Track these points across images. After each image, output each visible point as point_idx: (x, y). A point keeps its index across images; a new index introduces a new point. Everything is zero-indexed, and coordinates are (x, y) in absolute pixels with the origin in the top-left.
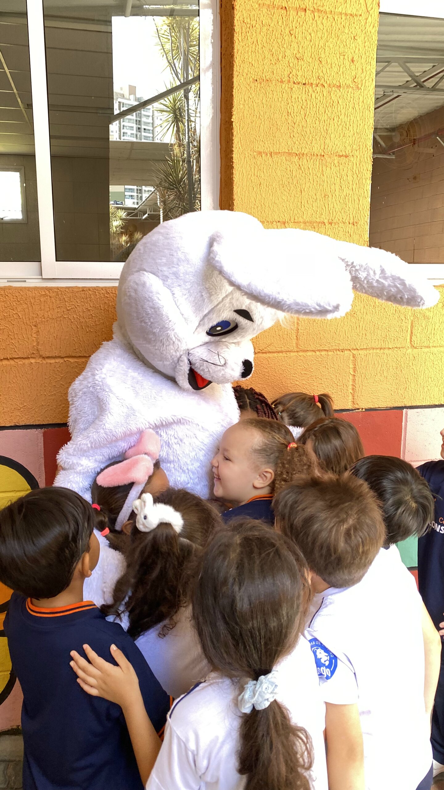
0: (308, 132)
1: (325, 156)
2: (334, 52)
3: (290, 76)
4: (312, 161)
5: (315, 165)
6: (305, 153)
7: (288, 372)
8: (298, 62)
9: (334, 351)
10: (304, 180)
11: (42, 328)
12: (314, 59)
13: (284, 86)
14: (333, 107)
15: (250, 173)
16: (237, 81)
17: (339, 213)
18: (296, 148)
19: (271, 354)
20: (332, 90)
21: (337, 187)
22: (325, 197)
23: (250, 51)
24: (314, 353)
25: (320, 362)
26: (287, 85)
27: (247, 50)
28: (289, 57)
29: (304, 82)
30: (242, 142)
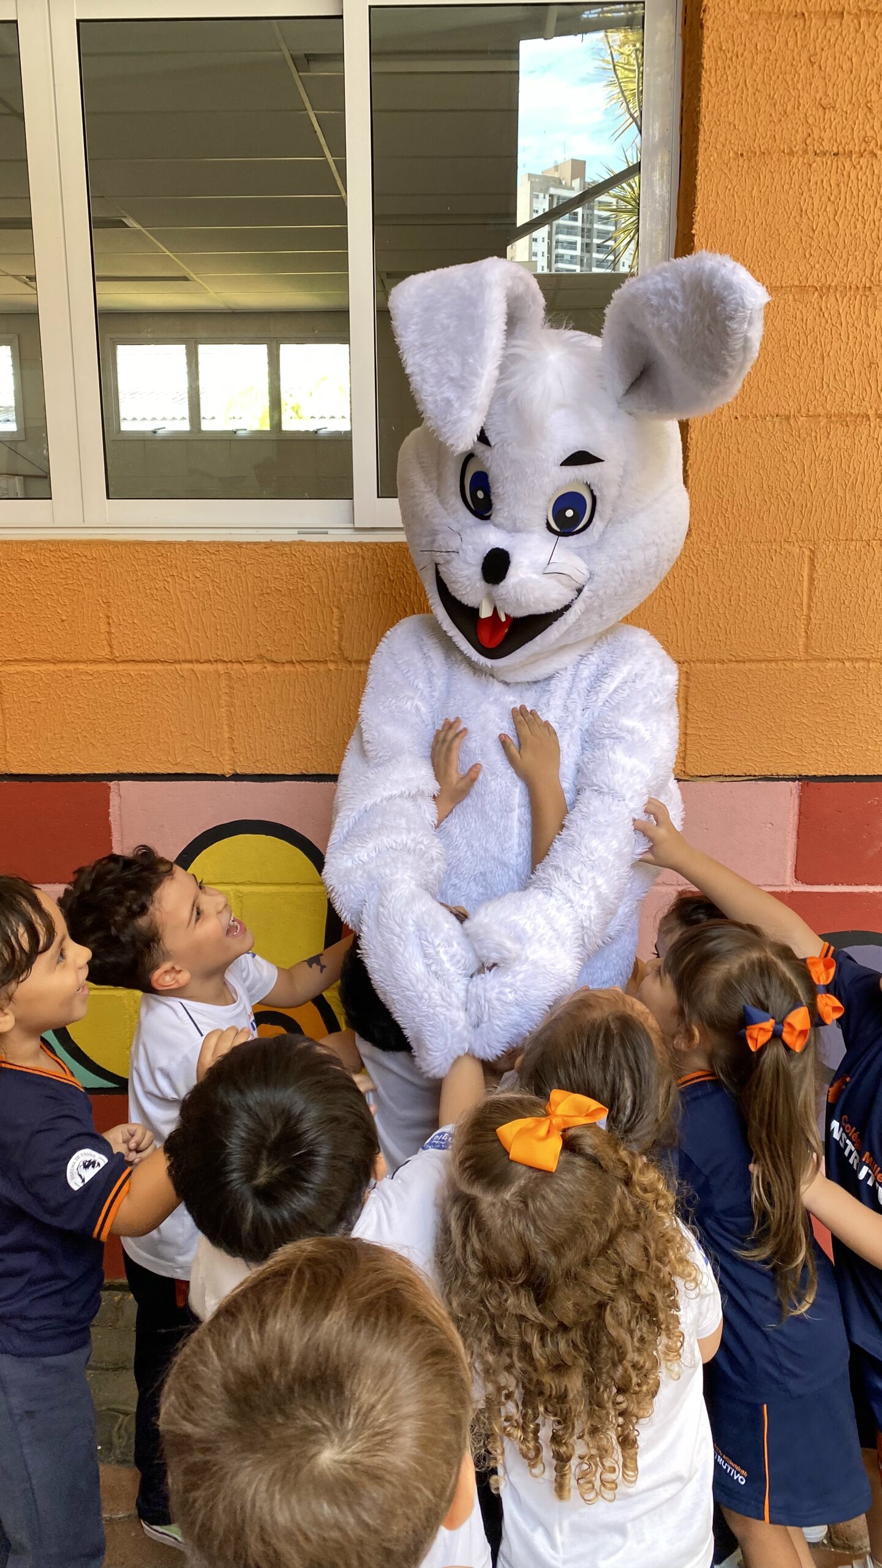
0: (841, 245)
1: (874, 288)
3: (808, 142)
4: (846, 299)
5: (852, 306)
6: (833, 284)
8: (825, 113)
10: (830, 336)
11: (347, 612)
12: (856, 106)
13: (794, 161)
16: (703, 160)
18: (815, 276)
19: (753, 664)
22: (870, 366)
23: (731, 101)
24: (840, 665)
25: (853, 682)
26: (801, 159)
28: (807, 106)
29: (835, 150)
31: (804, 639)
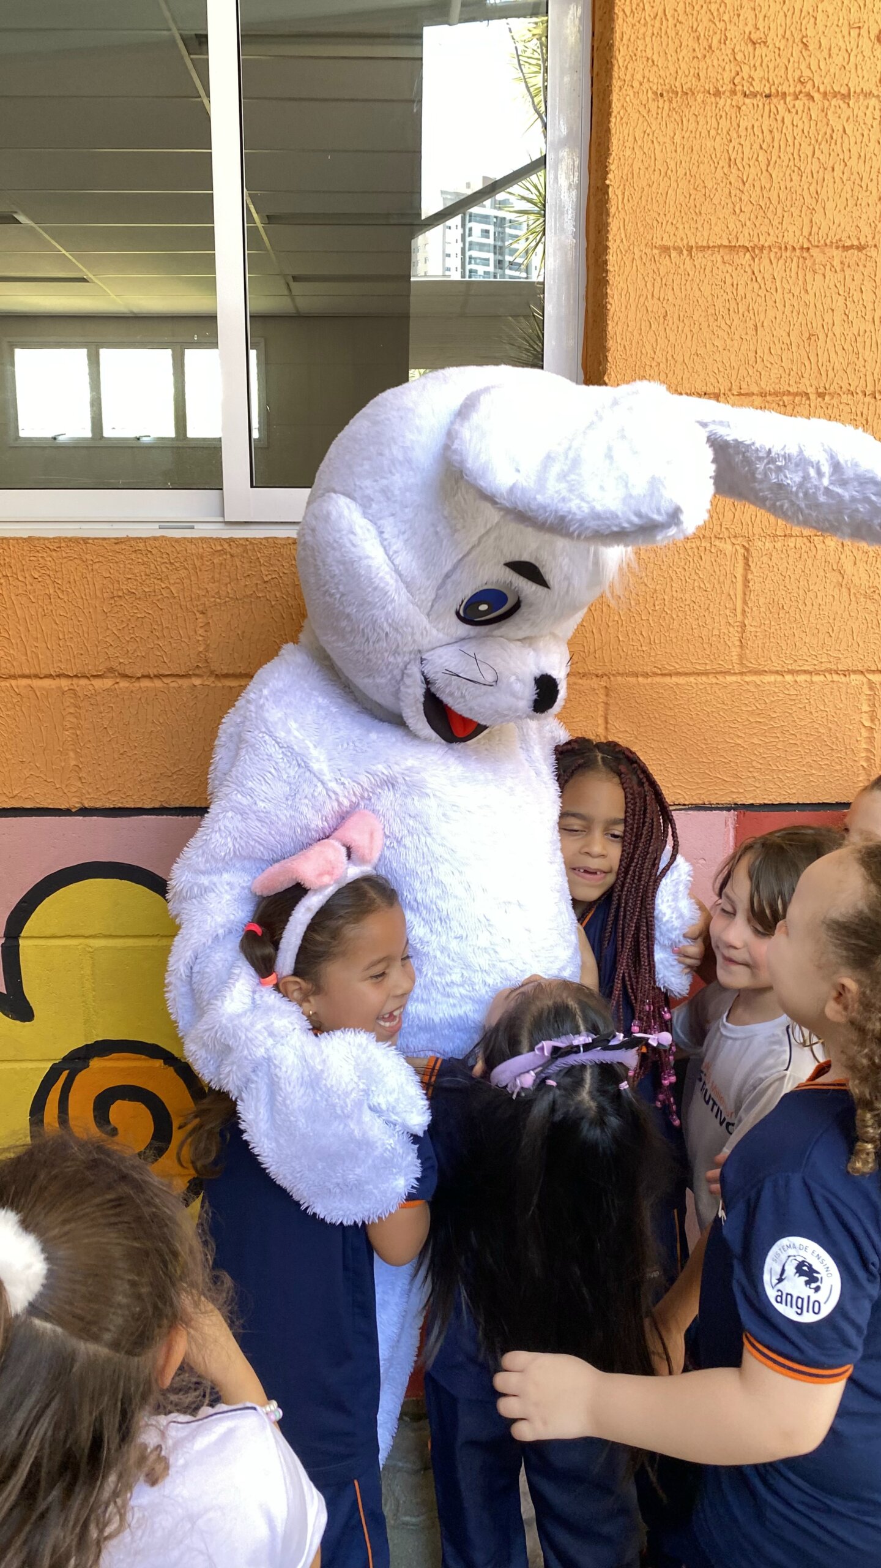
0: (775, 201)
1: (813, 251)
2: (836, 23)
3: (736, 81)
4: (781, 262)
5: (788, 270)
6: (766, 245)
7: (718, 717)
8: (755, 49)
9: (827, 674)
10: (764, 304)
11: (214, 618)
12: (791, 42)
13: (721, 102)
14: (833, 141)
15: (645, 292)
16: (618, 100)
17: (841, 373)
18: (747, 235)
19: (681, 678)
20: (830, 105)
21: (838, 317)
22: (809, 338)
23: (649, 33)
24: (779, 678)
25: (794, 697)
26: (729, 101)
27: (642, 31)
28: (735, 41)
29: (767, 92)
30: (629, 228)
31: (738, 649)
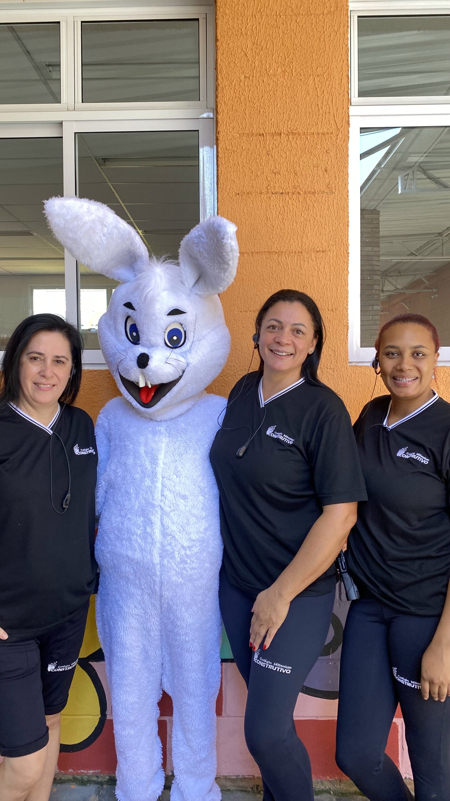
1: (303, 252)
2: (308, 165)
3: (268, 188)
4: (290, 257)
5: (293, 261)
6: (284, 251)
8: (275, 176)
10: (283, 274)
13: (263, 196)
20: (307, 196)
21: (316, 279)
26: (266, 196)
28: (267, 173)
29: (281, 192)
